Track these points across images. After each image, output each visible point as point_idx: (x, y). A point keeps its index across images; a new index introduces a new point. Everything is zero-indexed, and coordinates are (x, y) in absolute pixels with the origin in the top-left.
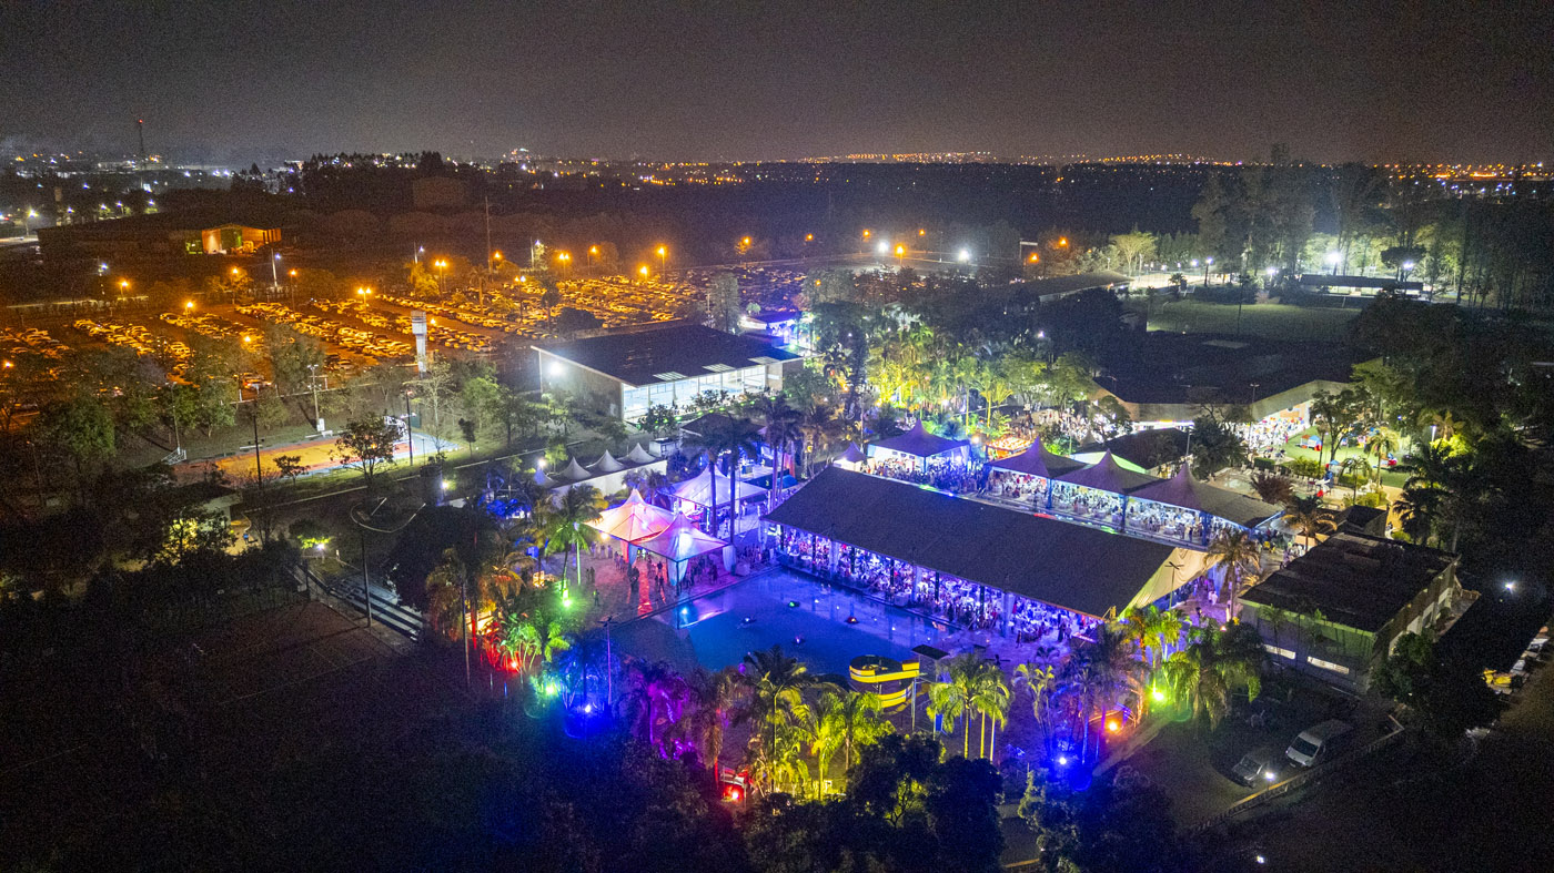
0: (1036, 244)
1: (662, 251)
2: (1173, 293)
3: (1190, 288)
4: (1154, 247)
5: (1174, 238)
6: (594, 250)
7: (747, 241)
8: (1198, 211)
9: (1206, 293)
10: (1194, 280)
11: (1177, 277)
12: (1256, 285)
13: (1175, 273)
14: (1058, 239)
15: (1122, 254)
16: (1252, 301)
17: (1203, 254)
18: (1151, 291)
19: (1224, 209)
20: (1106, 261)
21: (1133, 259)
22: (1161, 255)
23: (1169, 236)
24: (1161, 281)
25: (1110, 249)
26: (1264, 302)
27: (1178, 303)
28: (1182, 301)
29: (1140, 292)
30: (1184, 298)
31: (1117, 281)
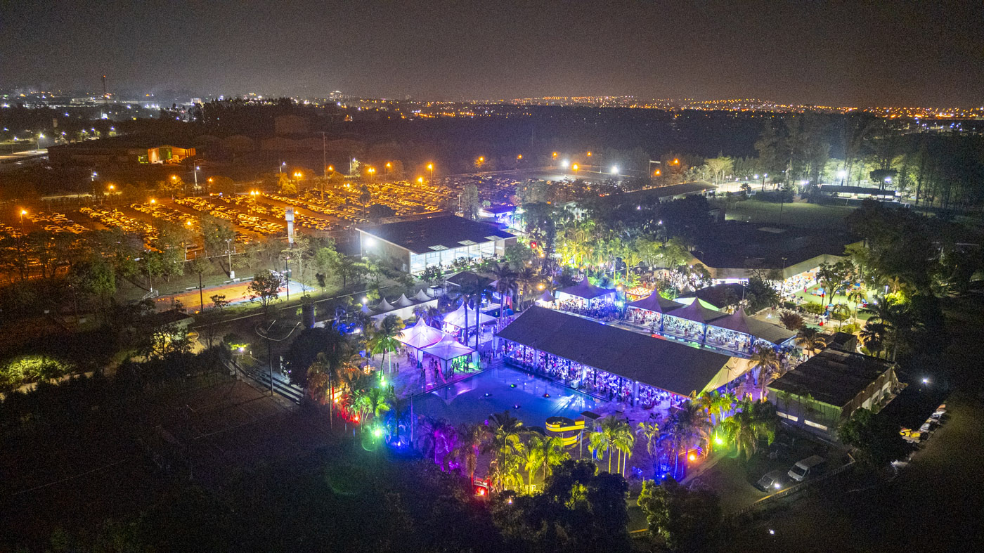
0: (659, 162)
1: (430, 167)
2: (743, 195)
3: (753, 192)
4: (732, 166)
5: (744, 160)
6: (389, 165)
7: (481, 159)
8: (759, 145)
9: (762, 196)
10: (756, 187)
11: (745, 185)
12: (793, 191)
13: (744, 183)
14: (673, 160)
15: (712, 170)
16: (791, 201)
17: (761, 172)
18: (729, 194)
19: (774, 144)
20: (702, 175)
21: (719, 173)
22: (736, 172)
23: (741, 159)
24: (735, 187)
25: (705, 168)
26: (798, 202)
27: (745, 202)
28: (748, 200)
29: (722, 194)
30: (750, 198)
31: (708, 188)
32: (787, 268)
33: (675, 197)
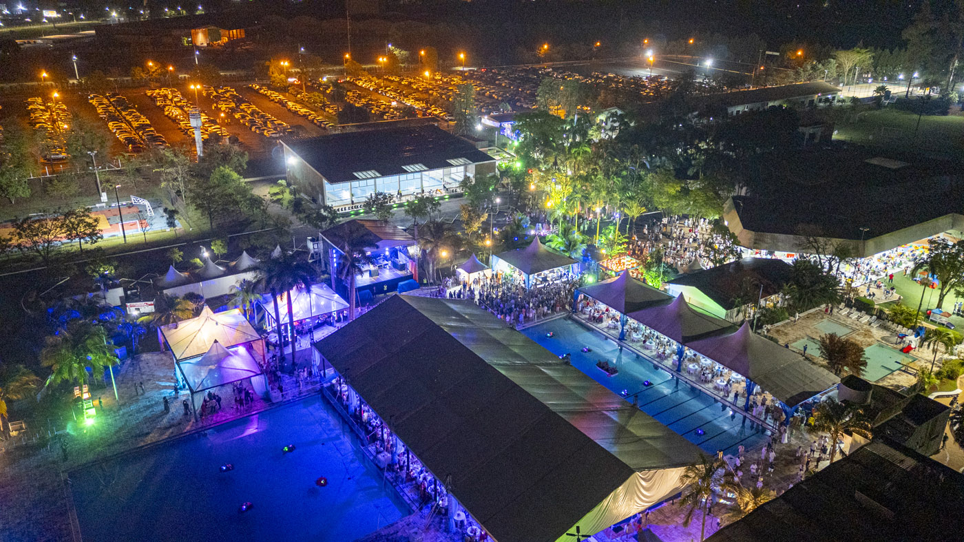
0: (778, 54)
1: (462, 56)
2: (876, 103)
3: (893, 98)
4: (872, 61)
5: (891, 53)
6: (423, 53)
7: (546, 47)
8: (909, 34)
9: (905, 104)
10: (897, 90)
11: (883, 88)
12: (950, 99)
13: (881, 85)
14: (796, 51)
15: (840, 66)
16: (945, 113)
17: (909, 71)
18: (854, 100)
19: (932, 32)
20: (824, 73)
21: (850, 70)
22: (878, 69)
23: (887, 51)
24: (866, 91)
25: (830, 62)
26: (954, 114)
27: (877, 112)
28: (883, 110)
29: (843, 101)
30: (885, 107)
31: (826, 91)
32: (877, 239)
33: (771, 104)
